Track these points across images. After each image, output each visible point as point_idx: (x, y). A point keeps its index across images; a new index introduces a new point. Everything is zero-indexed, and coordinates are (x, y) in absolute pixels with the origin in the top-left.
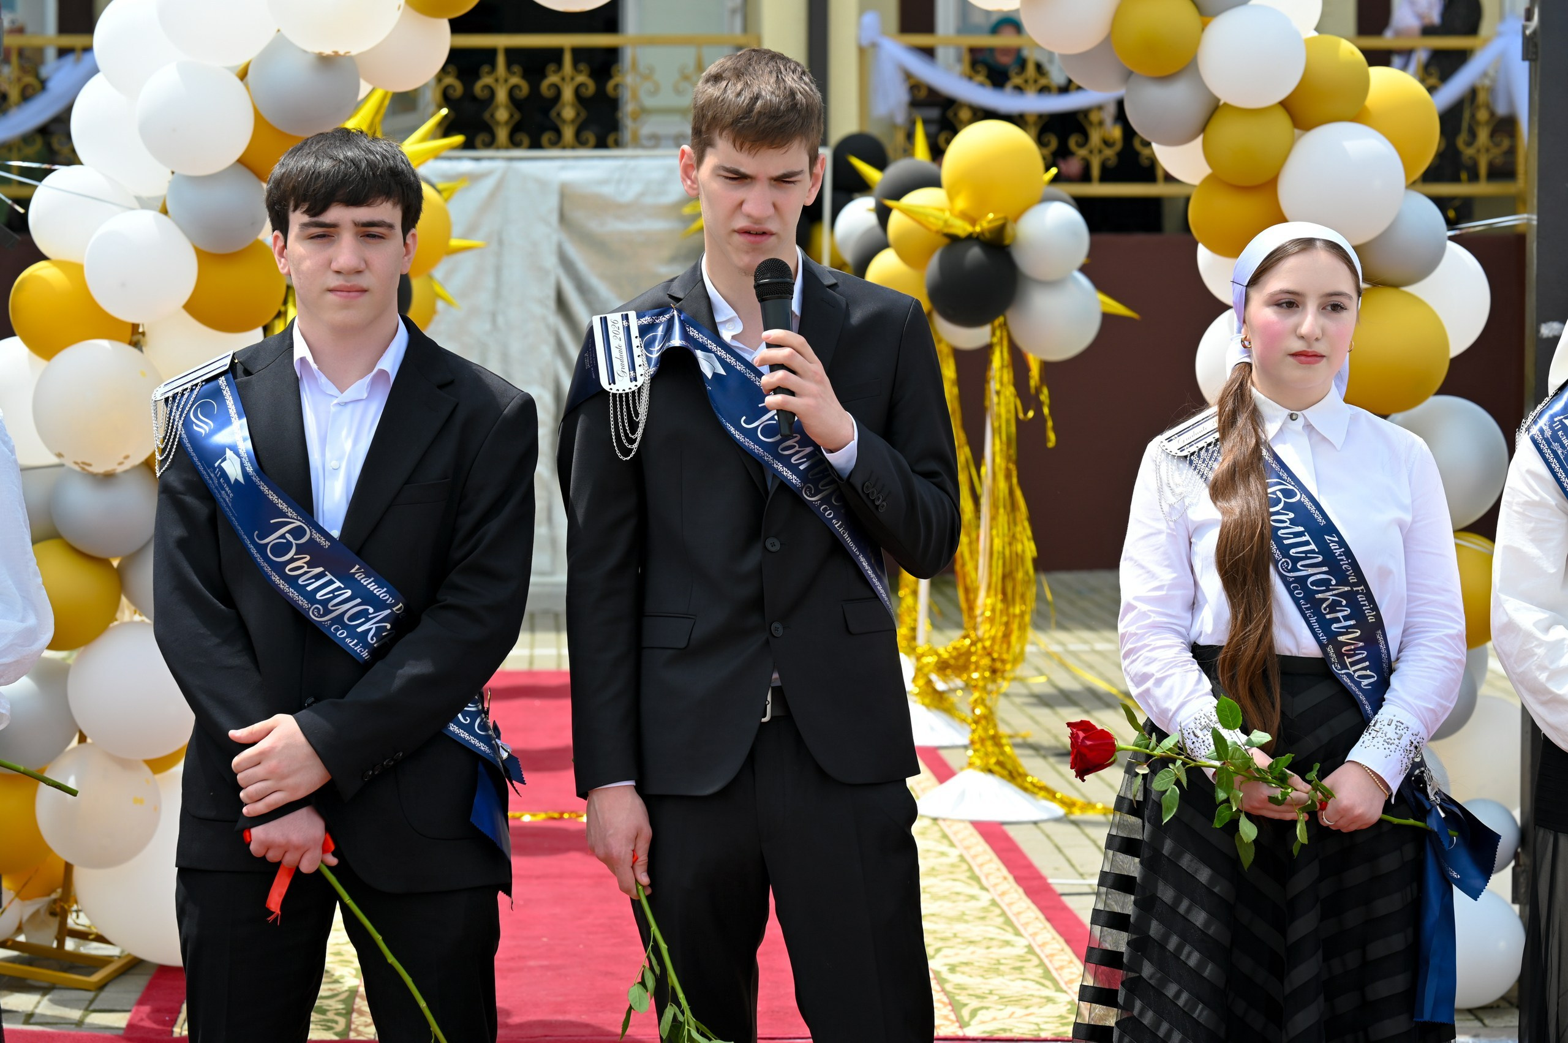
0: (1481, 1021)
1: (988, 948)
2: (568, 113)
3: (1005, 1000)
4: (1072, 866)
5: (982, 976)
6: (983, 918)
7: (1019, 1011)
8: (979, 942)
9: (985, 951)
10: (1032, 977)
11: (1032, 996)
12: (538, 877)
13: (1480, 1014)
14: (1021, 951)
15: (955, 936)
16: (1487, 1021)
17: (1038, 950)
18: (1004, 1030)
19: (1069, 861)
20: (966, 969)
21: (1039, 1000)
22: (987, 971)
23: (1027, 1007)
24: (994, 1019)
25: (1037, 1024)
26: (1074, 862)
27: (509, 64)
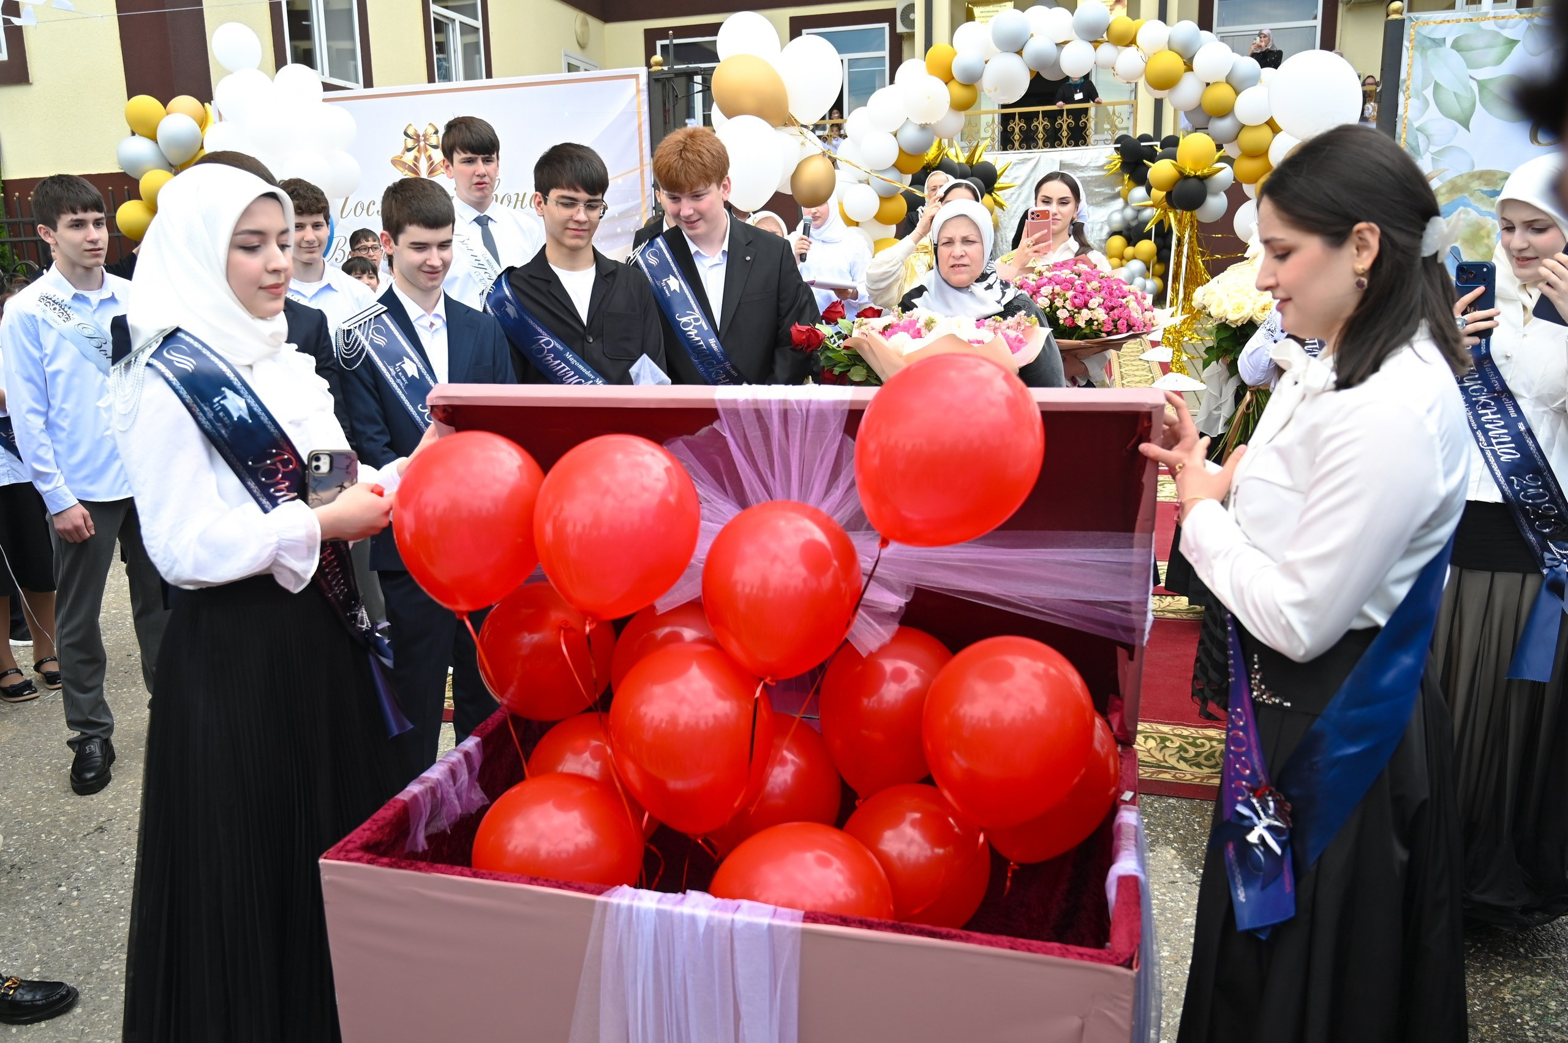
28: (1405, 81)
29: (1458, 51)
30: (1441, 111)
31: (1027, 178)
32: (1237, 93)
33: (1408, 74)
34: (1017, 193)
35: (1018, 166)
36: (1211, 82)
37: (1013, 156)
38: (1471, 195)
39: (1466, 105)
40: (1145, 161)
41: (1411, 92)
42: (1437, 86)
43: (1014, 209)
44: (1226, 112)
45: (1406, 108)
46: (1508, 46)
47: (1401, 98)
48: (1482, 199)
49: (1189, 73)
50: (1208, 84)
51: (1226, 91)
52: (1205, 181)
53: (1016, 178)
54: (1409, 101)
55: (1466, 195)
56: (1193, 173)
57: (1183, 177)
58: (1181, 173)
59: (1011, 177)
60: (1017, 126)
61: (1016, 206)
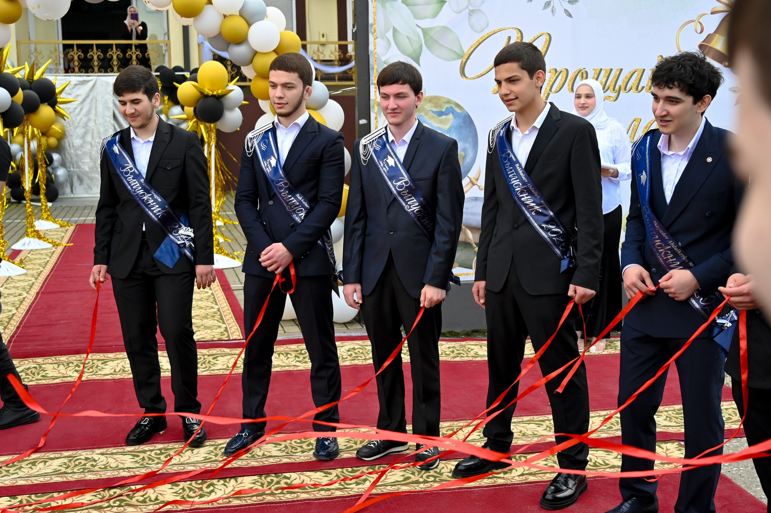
0: (347, 327)
1: (206, 310)
2: (115, 63)
3: (206, 328)
4: (239, 280)
5: (201, 320)
6: (207, 299)
7: (209, 331)
8: (203, 308)
9: (204, 311)
10: (217, 319)
11: (214, 325)
12: (76, 291)
13: (347, 325)
14: (215, 310)
15: (197, 306)
16: (348, 327)
17: (221, 310)
18: (203, 338)
19: (239, 279)
20: (197, 317)
21: (216, 327)
22: (203, 317)
23: (212, 330)
24: (201, 334)
25: (214, 335)
26: (240, 279)
27: (97, 49)
28: (372, 25)
29: (407, 5)
30: (399, 50)
31: (87, 96)
32: (249, 25)
33: (374, 20)
34: (79, 108)
35: (79, 86)
36: (227, 14)
37: (74, 78)
38: (426, 114)
39: (416, 46)
40: (175, 83)
41: (377, 33)
42: (395, 30)
43: (78, 120)
44: (242, 40)
45: (375, 45)
46: (439, 5)
47: (371, 38)
48: (433, 117)
49: (210, 6)
50: (225, 16)
51: (240, 23)
52: (221, 99)
53: (77, 96)
54: (377, 41)
55: (423, 114)
56: (211, 93)
57: (205, 96)
58: (202, 93)
59: (74, 95)
60: (76, 54)
61: (79, 118)
